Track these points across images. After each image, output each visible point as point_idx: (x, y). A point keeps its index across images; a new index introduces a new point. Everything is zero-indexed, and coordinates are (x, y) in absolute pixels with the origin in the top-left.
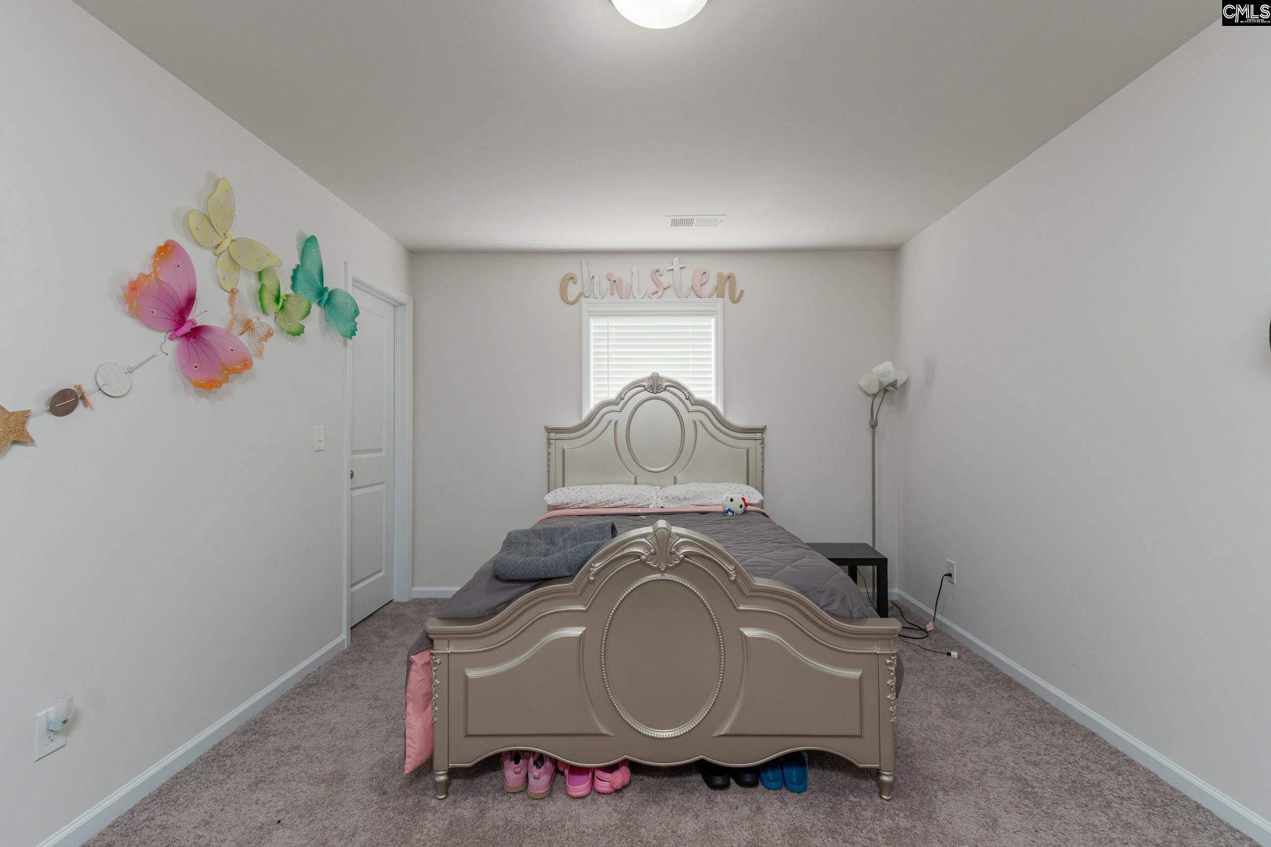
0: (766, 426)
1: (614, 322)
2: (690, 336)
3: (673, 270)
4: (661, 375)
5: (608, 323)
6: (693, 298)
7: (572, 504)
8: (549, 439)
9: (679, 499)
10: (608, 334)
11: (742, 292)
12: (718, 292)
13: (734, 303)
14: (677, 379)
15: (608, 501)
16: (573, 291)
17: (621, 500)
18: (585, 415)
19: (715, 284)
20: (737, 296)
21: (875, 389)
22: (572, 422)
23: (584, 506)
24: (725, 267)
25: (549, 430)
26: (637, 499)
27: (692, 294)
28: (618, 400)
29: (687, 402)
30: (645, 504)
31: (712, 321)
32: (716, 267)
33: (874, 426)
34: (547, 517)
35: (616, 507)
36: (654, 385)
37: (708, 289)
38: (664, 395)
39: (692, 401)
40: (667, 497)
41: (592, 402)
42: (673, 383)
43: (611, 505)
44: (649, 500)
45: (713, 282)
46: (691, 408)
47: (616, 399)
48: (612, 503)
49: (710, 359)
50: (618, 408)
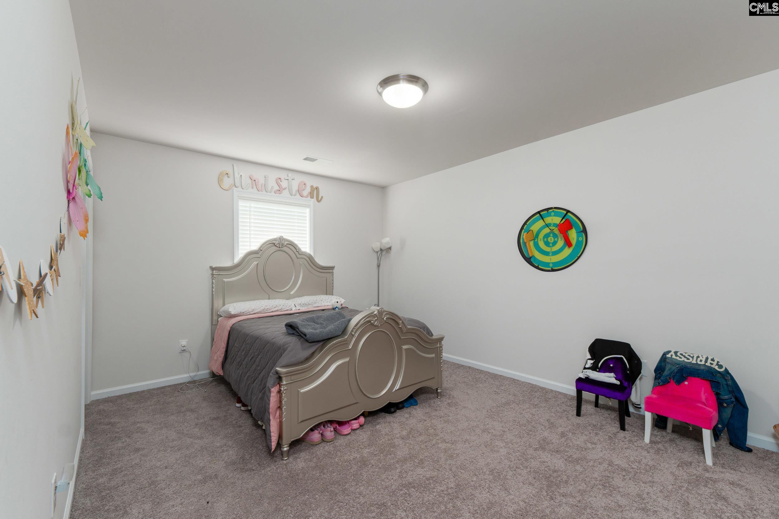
0: (335, 266)
1: (253, 204)
2: (296, 217)
3: (288, 179)
4: (284, 237)
5: (250, 205)
6: (298, 196)
7: (246, 313)
8: (213, 275)
9: (306, 304)
10: (250, 211)
11: (322, 197)
12: (311, 195)
13: (318, 201)
14: (292, 240)
15: (268, 309)
16: (227, 182)
17: (275, 308)
18: (237, 260)
19: (310, 191)
20: (320, 199)
21: (378, 249)
22: (228, 264)
23: (253, 313)
24: (316, 183)
25: (212, 269)
26: (284, 306)
27: (298, 194)
28: (259, 251)
29: (297, 253)
30: (288, 309)
31: (307, 211)
32: (311, 182)
33: (379, 266)
34: (238, 321)
35: (272, 312)
36: (280, 243)
37: (305, 193)
38: (285, 249)
39: (300, 253)
40: (300, 304)
41: (241, 252)
42: (290, 242)
43: (269, 311)
44: (290, 306)
45: (308, 190)
46: (298, 256)
47: (258, 251)
48: (270, 310)
49: (306, 230)
50: (258, 256)
